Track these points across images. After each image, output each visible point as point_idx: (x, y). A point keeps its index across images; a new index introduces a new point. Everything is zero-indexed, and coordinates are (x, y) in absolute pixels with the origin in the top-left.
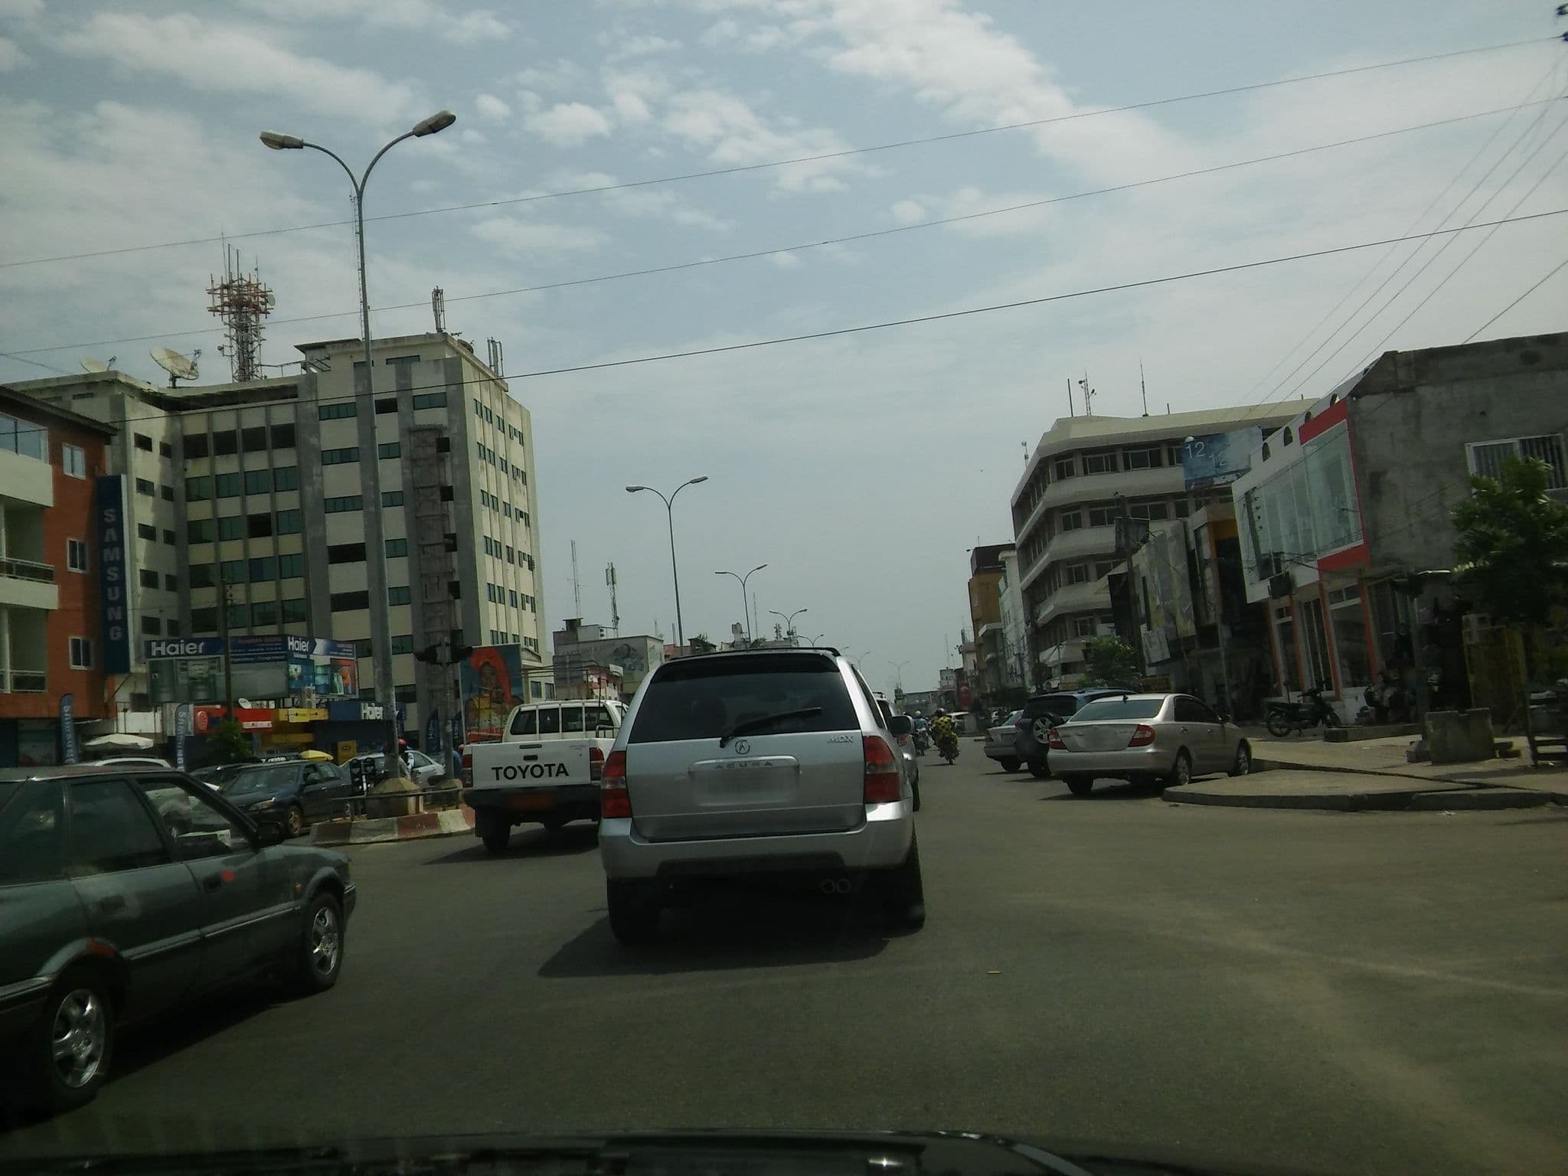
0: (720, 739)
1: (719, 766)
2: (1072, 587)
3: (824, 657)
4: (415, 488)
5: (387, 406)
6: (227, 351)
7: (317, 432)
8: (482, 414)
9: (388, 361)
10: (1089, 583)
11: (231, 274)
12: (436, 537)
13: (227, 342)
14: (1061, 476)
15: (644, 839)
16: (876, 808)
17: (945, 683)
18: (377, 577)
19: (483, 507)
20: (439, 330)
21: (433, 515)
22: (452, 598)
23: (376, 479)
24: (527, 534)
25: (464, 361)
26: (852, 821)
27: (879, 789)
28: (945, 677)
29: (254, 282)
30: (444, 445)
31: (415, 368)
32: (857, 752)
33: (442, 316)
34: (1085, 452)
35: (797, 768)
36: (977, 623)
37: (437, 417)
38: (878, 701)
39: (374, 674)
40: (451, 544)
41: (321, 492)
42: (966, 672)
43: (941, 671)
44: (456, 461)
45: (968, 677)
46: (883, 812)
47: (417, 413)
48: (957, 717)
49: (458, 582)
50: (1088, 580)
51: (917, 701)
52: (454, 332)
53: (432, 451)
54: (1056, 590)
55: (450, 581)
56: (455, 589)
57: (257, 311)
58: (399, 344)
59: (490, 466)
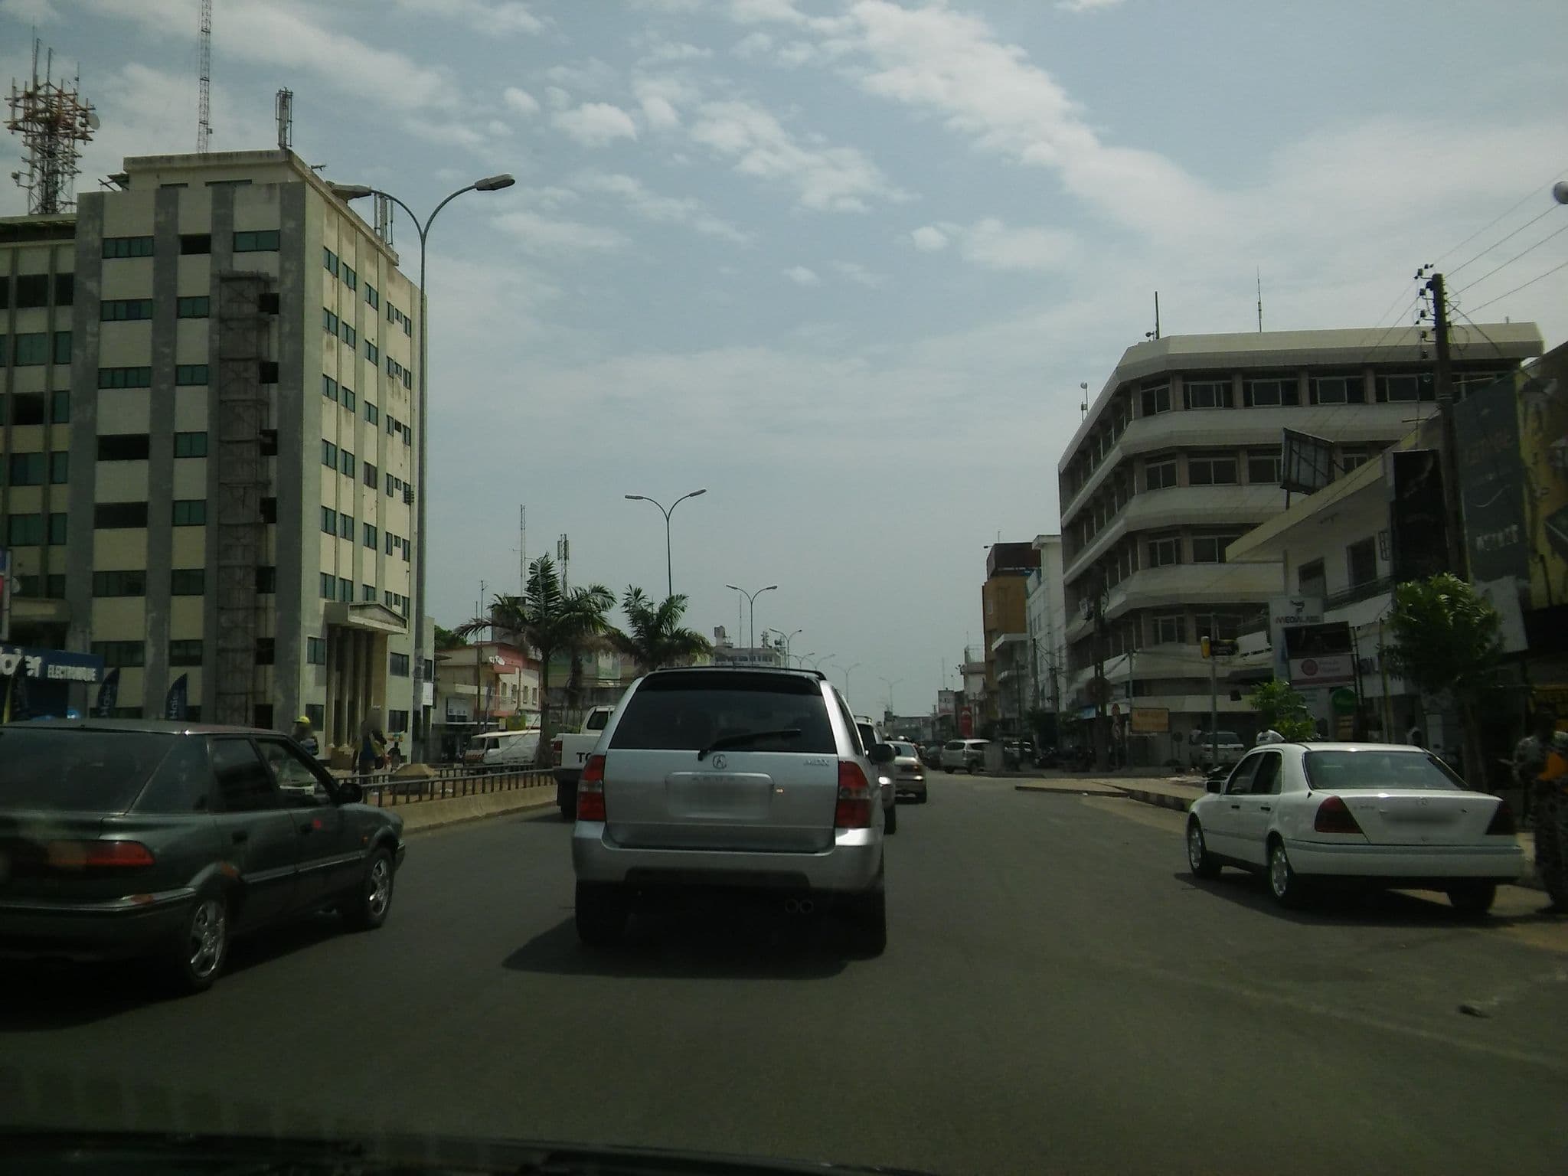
0: (698, 752)
1: (695, 778)
2: (1156, 569)
3: (808, 680)
4: (222, 360)
5: (196, 245)
6: (25, 180)
7: (98, 275)
8: (337, 273)
9: (207, 184)
10: (1183, 567)
11: (35, 78)
12: (247, 431)
13: (26, 168)
14: (1149, 411)
15: (615, 843)
16: (846, 833)
17: (943, 705)
18: (162, 481)
19: (325, 399)
20: (283, 145)
21: (244, 401)
22: (262, 519)
23: (172, 343)
24: (405, 454)
25: (308, 186)
26: (821, 844)
27: (850, 814)
28: (943, 700)
29: (68, 90)
30: (270, 304)
31: (240, 192)
32: (832, 777)
33: (288, 130)
34: (1187, 375)
35: (772, 787)
36: (989, 634)
37: (267, 263)
38: (859, 725)
39: (146, 620)
40: (269, 444)
41: (96, 357)
42: (967, 696)
43: (939, 692)
44: (287, 328)
45: (969, 701)
46: (853, 838)
47: (237, 256)
48: (973, 746)
49: (275, 499)
50: (1179, 562)
51: (907, 726)
52: (315, 165)
53: (250, 309)
54: (1125, 575)
55: (265, 496)
56: (269, 510)
57: (73, 134)
58: (224, 163)
59: (345, 348)
